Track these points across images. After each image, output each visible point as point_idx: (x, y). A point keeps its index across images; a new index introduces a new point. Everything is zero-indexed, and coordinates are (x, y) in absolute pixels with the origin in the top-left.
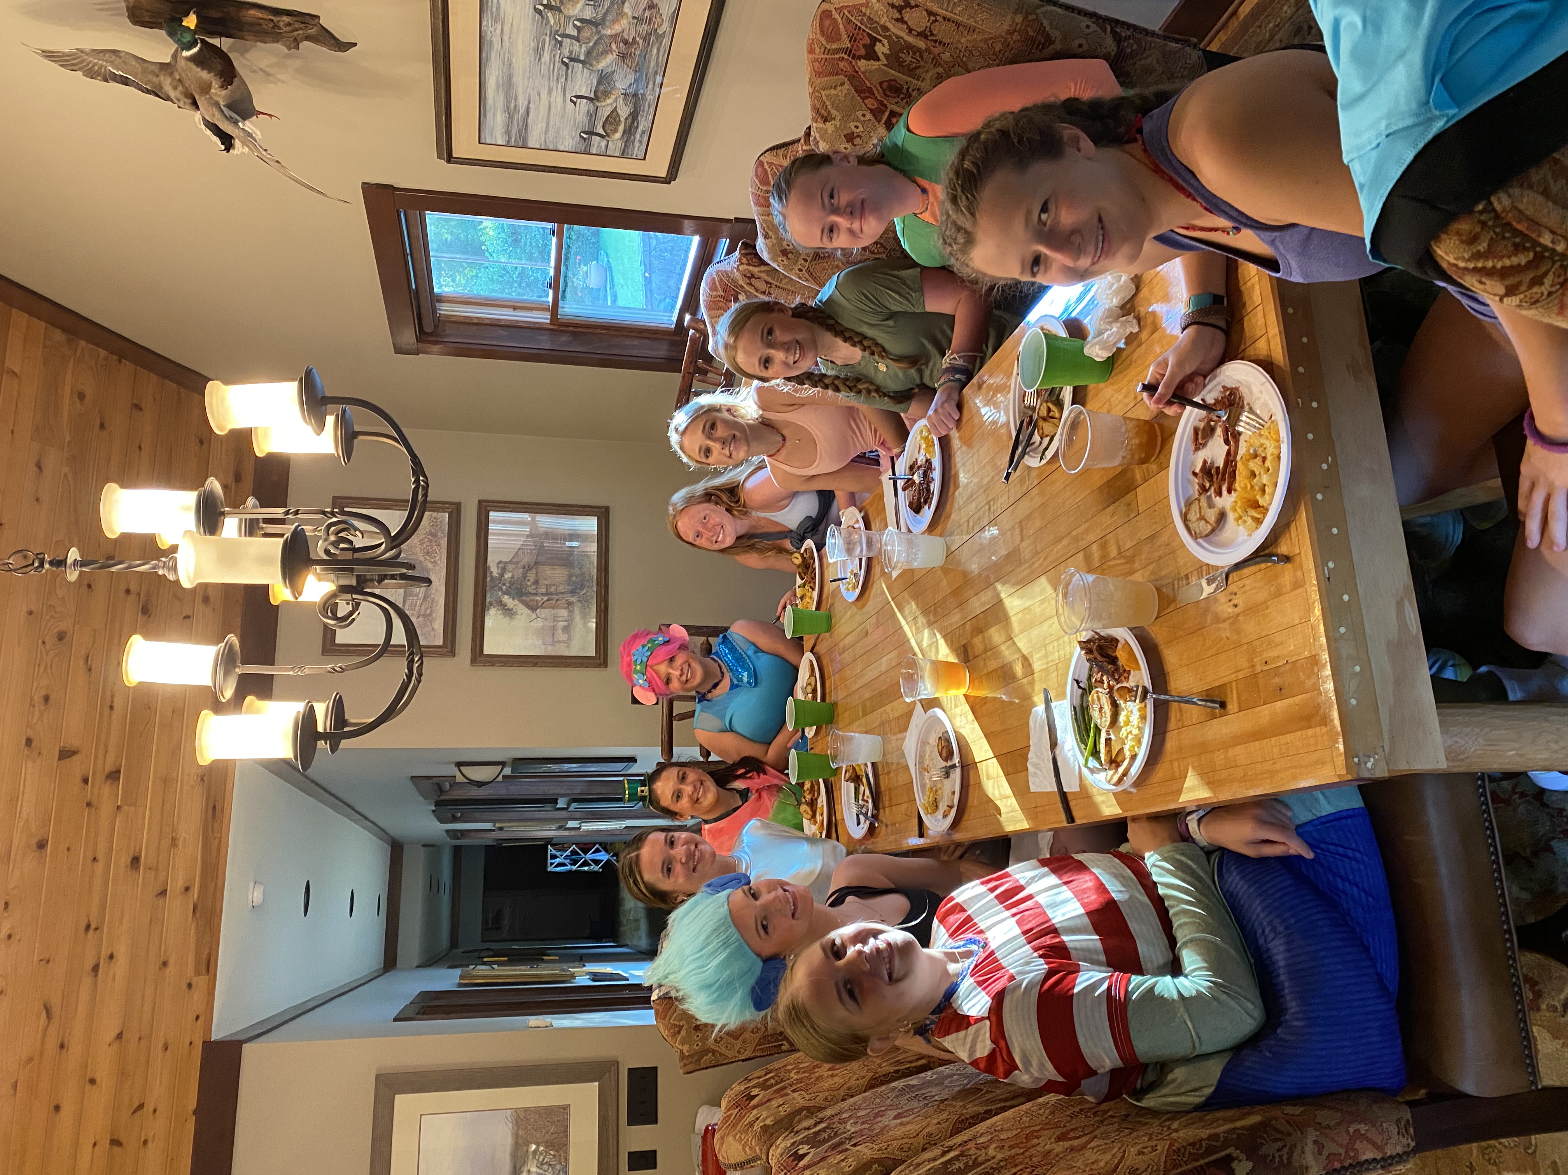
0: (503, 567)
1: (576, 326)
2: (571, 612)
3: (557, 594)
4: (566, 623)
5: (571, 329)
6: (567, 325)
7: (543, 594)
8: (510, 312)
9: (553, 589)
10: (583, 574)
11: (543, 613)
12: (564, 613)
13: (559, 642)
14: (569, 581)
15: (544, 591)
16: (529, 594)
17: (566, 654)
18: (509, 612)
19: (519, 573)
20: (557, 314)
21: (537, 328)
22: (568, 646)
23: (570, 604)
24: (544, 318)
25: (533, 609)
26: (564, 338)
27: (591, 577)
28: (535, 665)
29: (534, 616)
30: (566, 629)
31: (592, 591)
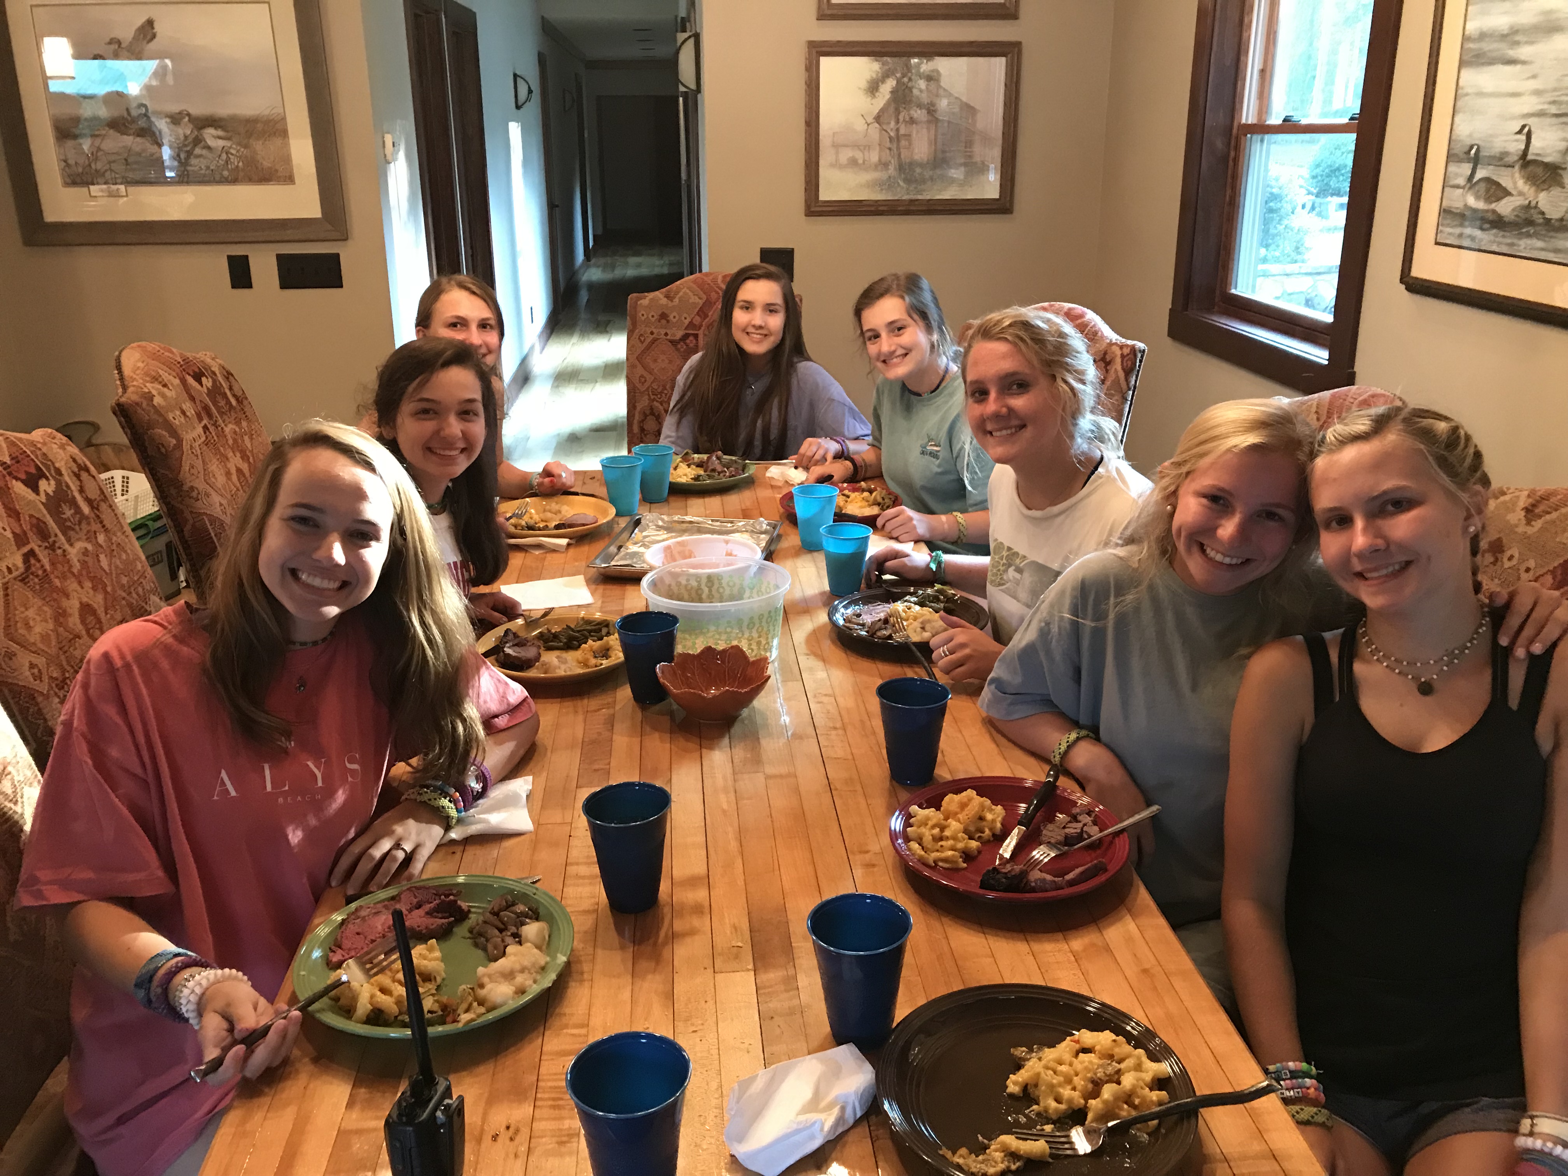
0: (932, 78)
1: (1236, 160)
2: (876, 167)
3: (898, 148)
4: (860, 161)
5: (1232, 154)
6: (1237, 148)
7: (898, 130)
8: (1258, 66)
9: (903, 143)
10: (924, 181)
11: (874, 131)
12: (874, 157)
13: (837, 153)
14: (912, 164)
15: (902, 132)
16: (897, 112)
17: (822, 162)
18: (873, 88)
19: (925, 98)
20: (1252, 133)
21: (1234, 102)
22: (832, 166)
23: (885, 165)
24: (1248, 114)
25: (878, 119)
26: (1219, 144)
27: (920, 192)
28: (808, 124)
29: (870, 120)
30: (853, 163)
31: (902, 193)
